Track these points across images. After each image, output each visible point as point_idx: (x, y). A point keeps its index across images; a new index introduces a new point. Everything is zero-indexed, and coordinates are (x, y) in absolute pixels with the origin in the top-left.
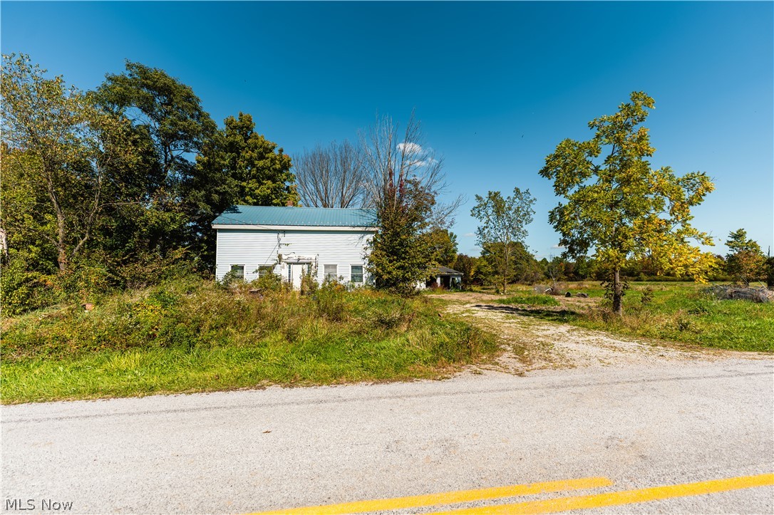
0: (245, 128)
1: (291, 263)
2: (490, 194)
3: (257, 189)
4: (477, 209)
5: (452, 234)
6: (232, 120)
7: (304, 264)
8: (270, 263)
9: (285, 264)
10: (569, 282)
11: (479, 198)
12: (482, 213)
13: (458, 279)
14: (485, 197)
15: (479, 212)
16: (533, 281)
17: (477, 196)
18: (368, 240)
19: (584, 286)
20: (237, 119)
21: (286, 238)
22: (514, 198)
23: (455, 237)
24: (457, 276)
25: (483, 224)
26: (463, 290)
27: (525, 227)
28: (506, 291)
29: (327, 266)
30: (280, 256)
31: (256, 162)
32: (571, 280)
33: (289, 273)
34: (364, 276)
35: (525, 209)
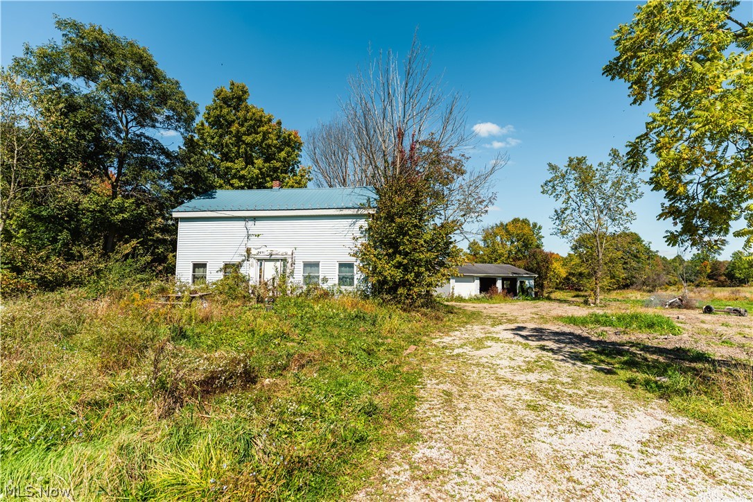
0: (235, 99)
1: (262, 260)
2: (571, 160)
3: (242, 169)
4: (551, 184)
5: (535, 225)
6: (222, 91)
7: (278, 260)
8: (237, 260)
9: (255, 261)
10: (716, 288)
11: (553, 167)
12: (559, 189)
13: (529, 283)
14: (563, 165)
15: (553, 187)
16: (654, 287)
17: (550, 165)
18: (361, 227)
19: (742, 294)
20: (227, 89)
21: (255, 227)
22: (609, 165)
23: (540, 228)
24: (529, 278)
25: (560, 205)
26: (537, 297)
27: (631, 207)
28: (598, 301)
29: (306, 265)
30: (248, 251)
31: (244, 138)
32: (722, 285)
33: (261, 272)
34: (355, 277)
35: (629, 180)
